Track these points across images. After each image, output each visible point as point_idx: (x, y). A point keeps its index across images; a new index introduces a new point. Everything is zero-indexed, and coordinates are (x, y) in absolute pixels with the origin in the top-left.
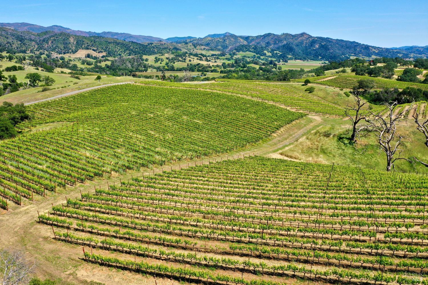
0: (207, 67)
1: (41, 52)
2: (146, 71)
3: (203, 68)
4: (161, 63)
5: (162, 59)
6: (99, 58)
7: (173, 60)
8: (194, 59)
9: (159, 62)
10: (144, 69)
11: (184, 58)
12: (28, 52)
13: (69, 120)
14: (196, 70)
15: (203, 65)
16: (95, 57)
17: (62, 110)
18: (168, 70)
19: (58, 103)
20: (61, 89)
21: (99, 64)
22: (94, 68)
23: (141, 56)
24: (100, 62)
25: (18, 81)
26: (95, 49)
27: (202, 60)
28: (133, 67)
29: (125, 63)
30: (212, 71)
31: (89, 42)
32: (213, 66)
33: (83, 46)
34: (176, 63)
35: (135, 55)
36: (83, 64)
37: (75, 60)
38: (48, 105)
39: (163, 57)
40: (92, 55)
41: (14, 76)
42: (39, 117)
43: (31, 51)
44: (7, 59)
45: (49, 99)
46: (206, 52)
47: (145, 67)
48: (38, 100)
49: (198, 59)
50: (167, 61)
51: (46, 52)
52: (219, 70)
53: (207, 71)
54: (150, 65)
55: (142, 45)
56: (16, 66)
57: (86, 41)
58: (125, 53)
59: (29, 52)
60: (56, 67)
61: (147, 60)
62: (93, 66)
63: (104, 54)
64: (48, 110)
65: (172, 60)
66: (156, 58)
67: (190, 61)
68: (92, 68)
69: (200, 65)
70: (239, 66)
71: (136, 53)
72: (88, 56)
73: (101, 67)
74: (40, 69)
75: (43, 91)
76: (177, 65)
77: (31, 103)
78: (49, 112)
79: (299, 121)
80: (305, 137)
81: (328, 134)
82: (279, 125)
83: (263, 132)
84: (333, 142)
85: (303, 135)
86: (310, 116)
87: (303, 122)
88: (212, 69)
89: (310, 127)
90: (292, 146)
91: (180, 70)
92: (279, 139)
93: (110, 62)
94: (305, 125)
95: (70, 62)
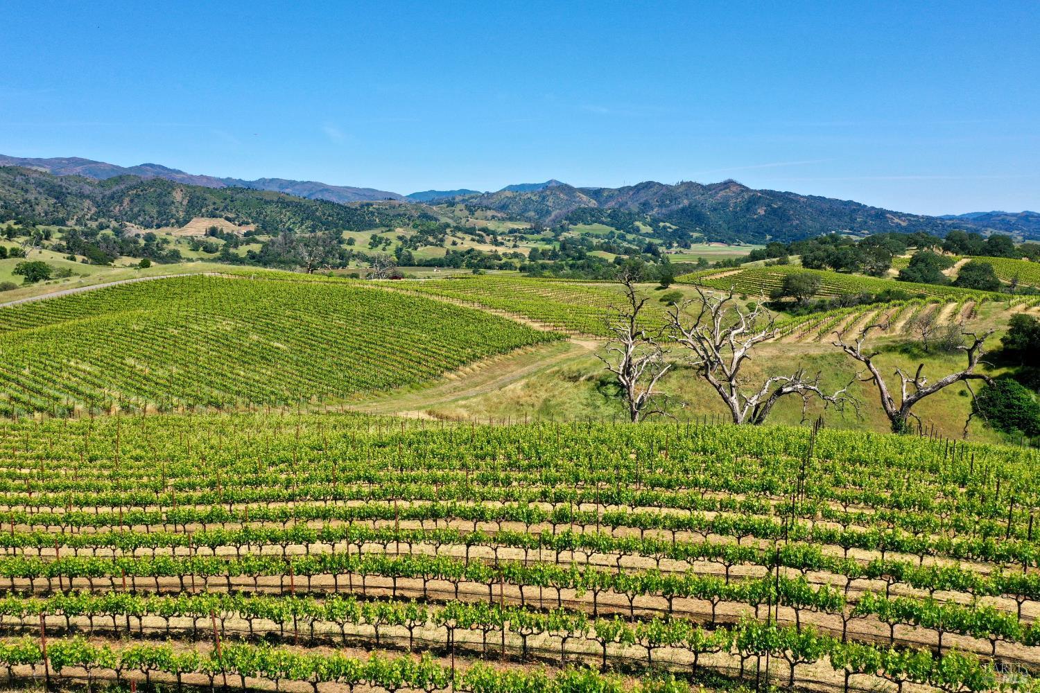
0: (489, 258)
1: (101, 224)
2: (344, 265)
3: (482, 260)
4: (384, 249)
5: (387, 239)
6: (237, 237)
7: (413, 243)
8: (463, 239)
9: (381, 246)
10: (338, 261)
11: (441, 236)
12: (68, 223)
14: (464, 264)
15: (480, 253)
16: (228, 234)
18: (398, 265)
21: (232, 250)
23: (339, 233)
24: (236, 246)
26: (232, 216)
27: (485, 243)
29: (294, 248)
30: (501, 268)
31: (218, 201)
32: (505, 255)
33: (203, 210)
34: (419, 249)
35: (326, 229)
37: (181, 241)
39: (391, 236)
40: (222, 231)
43: (79, 222)
46: (496, 223)
47: (342, 256)
49: (473, 240)
50: (400, 243)
51: (114, 224)
52: (518, 265)
53: (490, 268)
54: (355, 252)
55: (346, 208)
57: (211, 198)
58: (302, 224)
59: (73, 222)
60: (122, 254)
61: (351, 242)
62: (218, 254)
63: (252, 228)
65: (411, 241)
66: (374, 237)
67: (454, 243)
68: (214, 260)
69: (473, 253)
70: (568, 256)
71: (327, 225)
72: (213, 232)
73: (237, 255)
74: (79, 258)
76: (422, 253)
79: (533, 350)
80: (524, 382)
81: (580, 376)
82: (474, 355)
83: (424, 369)
84: (582, 391)
85: (523, 377)
86: (573, 341)
87: (542, 351)
88: (503, 262)
89: (553, 361)
90: (480, 398)
91: (427, 266)
92: (457, 384)
93: (260, 246)
94: (543, 358)
95: (165, 245)
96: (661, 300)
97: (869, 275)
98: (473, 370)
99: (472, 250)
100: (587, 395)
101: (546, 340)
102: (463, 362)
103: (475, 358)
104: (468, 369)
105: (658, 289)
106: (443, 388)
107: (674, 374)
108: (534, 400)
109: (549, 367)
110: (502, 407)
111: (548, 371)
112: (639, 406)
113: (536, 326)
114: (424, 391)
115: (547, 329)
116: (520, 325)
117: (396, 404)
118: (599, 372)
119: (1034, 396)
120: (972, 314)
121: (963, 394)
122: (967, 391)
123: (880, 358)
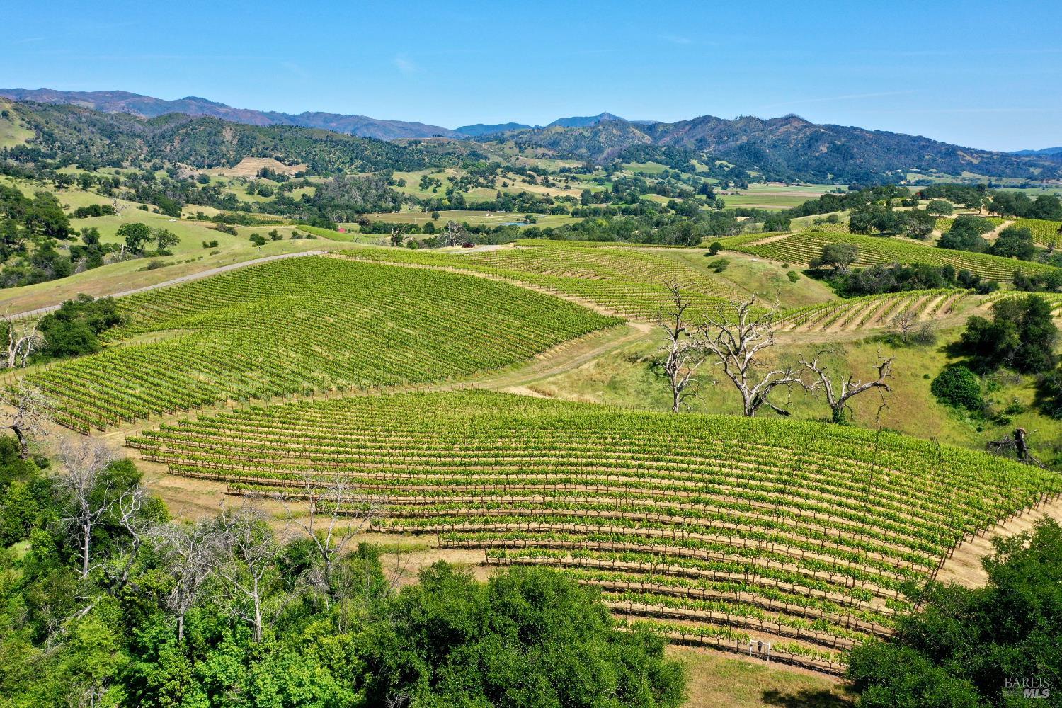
0: (541, 201)
1: (155, 165)
2: (397, 209)
3: (534, 204)
4: (435, 191)
5: (438, 181)
6: (288, 178)
7: (463, 184)
8: (514, 180)
9: (431, 188)
10: (391, 205)
11: (491, 177)
12: (125, 164)
13: (188, 326)
14: (516, 207)
15: (532, 197)
16: (279, 175)
17: (181, 307)
18: (449, 208)
19: (174, 294)
20: (184, 263)
21: (287, 194)
22: (275, 203)
23: (390, 174)
24: (290, 190)
25: (102, 241)
26: (281, 155)
27: (536, 184)
28: (365, 201)
29: (347, 192)
30: (553, 212)
31: (268, 141)
32: (557, 198)
33: (254, 150)
34: (470, 191)
35: (376, 170)
36: (251, 192)
37: (234, 182)
38: (156, 297)
39: (441, 177)
40: (273, 171)
41: (94, 230)
42: (139, 319)
43: (134, 163)
44: (78, 185)
45: (161, 286)
46: (547, 162)
47: (394, 200)
48: (140, 286)
49: (524, 181)
50: (451, 185)
51: (167, 165)
52: (571, 210)
53: (542, 212)
54: (407, 196)
55: (394, 146)
56: (97, 206)
57: (261, 137)
58: (351, 164)
59: (128, 163)
60: (188, 202)
61: (401, 184)
62: (273, 198)
63: (302, 168)
64: (156, 308)
65: (462, 182)
66: (424, 178)
67: (505, 185)
68: (270, 204)
69: (525, 197)
70: (621, 199)
71: (376, 166)
72: (265, 173)
73: (291, 200)
74: (151, 207)
75: (151, 267)
76: (474, 195)
77: (125, 293)
78: (158, 311)
79: (601, 334)
80: (595, 362)
81: (638, 358)
82: (557, 340)
83: (519, 351)
84: (638, 370)
85: (594, 358)
86: (632, 324)
87: (608, 335)
88: (555, 205)
89: (616, 344)
90: (563, 375)
91: (478, 209)
92: (545, 363)
93: (314, 189)
94: (609, 341)
95: (222, 189)
96: (709, 267)
97: (912, 238)
98: (556, 352)
99: (524, 194)
100: (643, 374)
101: (612, 323)
102: (549, 346)
103: (557, 342)
104: (552, 351)
105: (707, 255)
106: (536, 367)
107: (709, 358)
108: (603, 377)
109: (614, 348)
110: (580, 382)
111: (613, 353)
112: (680, 389)
113: (601, 310)
114: (522, 370)
115: (610, 313)
116: (589, 310)
117: (505, 381)
118: (652, 354)
119: (978, 380)
120: (950, 310)
121: (926, 377)
122: (930, 375)
123: (868, 347)
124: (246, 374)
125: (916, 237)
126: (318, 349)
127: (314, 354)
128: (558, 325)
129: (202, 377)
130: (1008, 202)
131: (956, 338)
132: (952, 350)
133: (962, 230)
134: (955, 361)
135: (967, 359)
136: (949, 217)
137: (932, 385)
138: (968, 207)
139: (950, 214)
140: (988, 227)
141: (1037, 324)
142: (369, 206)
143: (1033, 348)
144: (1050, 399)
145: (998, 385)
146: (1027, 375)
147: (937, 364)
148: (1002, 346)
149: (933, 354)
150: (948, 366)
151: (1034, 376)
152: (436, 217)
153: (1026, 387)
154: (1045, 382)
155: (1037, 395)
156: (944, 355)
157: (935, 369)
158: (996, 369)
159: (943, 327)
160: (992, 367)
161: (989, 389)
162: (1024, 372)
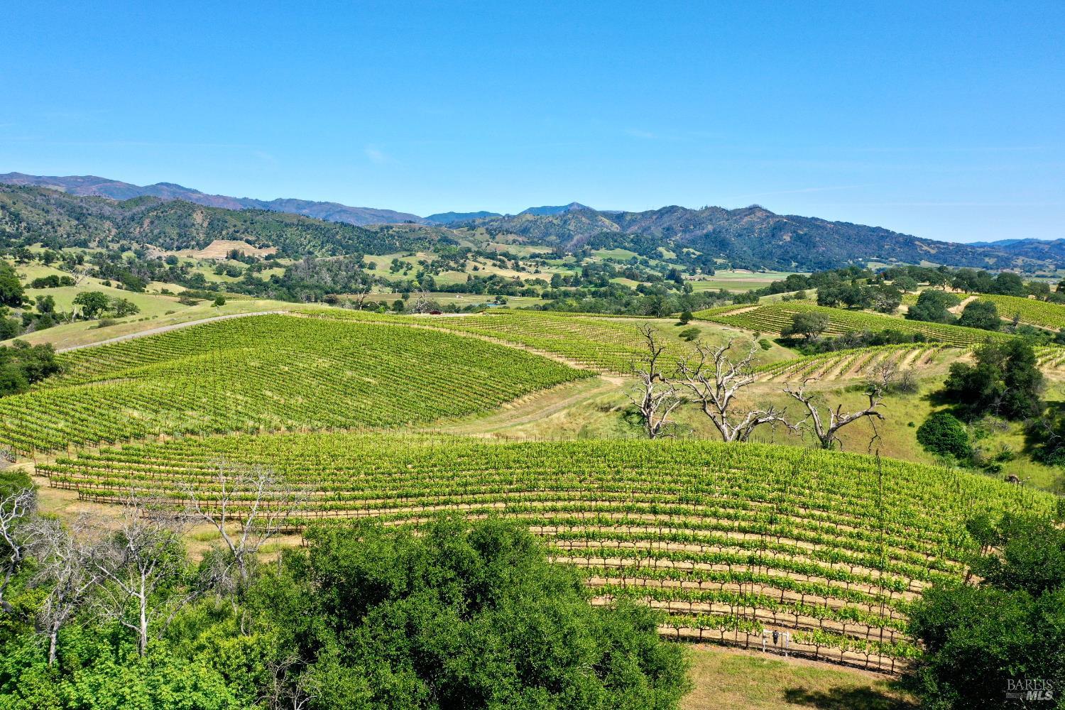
0: (512, 284)
1: (122, 246)
2: (367, 291)
3: (504, 286)
4: (405, 274)
5: (408, 264)
6: (259, 260)
7: (435, 267)
8: (485, 264)
9: (402, 271)
10: (361, 286)
11: (462, 261)
12: (92, 245)
14: (486, 290)
15: (502, 279)
16: (249, 257)
17: (127, 360)
18: (420, 290)
19: (125, 349)
20: (137, 322)
21: (255, 275)
22: (243, 283)
23: (361, 257)
24: (259, 270)
25: (57, 310)
26: (252, 238)
27: (506, 268)
28: (335, 282)
29: (317, 273)
30: (523, 294)
31: (239, 224)
32: (527, 281)
33: (224, 233)
34: (440, 274)
35: (347, 253)
36: (219, 273)
37: (203, 263)
38: (103, 351)
39: (412, 260)
40: (243, 254)
41: (50, 297)
42: (81, 372)
43: (101, 244)
44: (40, 260)
45: (107, 343)
46: (518, 248)
47: (364, 282)
48: (87, 342)
49: (494, 265)
50: (421, 268)
51: (135, 246)
52: (541, 292)
53: (513, 294)
54: (377, 277)
55: (366, 230)
56: (56, 277)
57: (232, 221)
58: (322, 248)
59: (96, 243)
60: (153, 279)
61: (372, 266)
62: (241, 278)
63: (273, 251)
64: (101, 361)
65: (432, 265)
66: (395, 262)
67: (476, 269)
68: (238, 284)
69: (495, 279)
70: (591, 283)
71: (347, 249)
72: (234, 255)
73: (260, 280)
74: (114, 283)
75: (100, 326)
76: (444, 278)
77: (69, 349)
78: (103, 364)
79: (571, 385)
80: (565, 412)
81: (610, 408)
82: (525, 390)
83: (487, 400)
84: (612, 420)
85: (564, 408)
86: (603, 378)
87: (579, 386)
88: (525, 288)
89: (588, 394)
90: (532, 424)
91: (449, 291)
92: (513, 412)
93: (284, 270)
94: (580, 392)
95: (189, 269)
96: (680, 336)
97: (880, 312)
98: (525, 401)
99: (494, 276)
100: (616, 423)
101: (581, 376)
102: (517, 395)
103: (525, 392)
104: (520, 401)
105: (678, 324)
106: (503, 416)
107: (685, 407)
108: (574, 426)
109: (586, 399)
110: (550, 431)
111: (585, 403)
112: (656, 431)
113: (571, 364)
114: (488, 418)
115: (582, 367)
116: (559, 364)
117: (469, 428)
118: (626, 404)
119: (964, 428)
120: (930, 360)
121: (910, 425)
122: (915, 423)
123: (849, 395)
124: (186, 413)
125: (883, 311)
126: (269, 394)
127: (264, 398)
128: (527, 376)
129: (136, 414)
130: (971, 278)
131: (939, 386)
132: (936, 398)
133: (928, 303)
134: (939, 409)
135: (951, 407)
136: (914, 293)
137: (918, 433)
138: (933, 284)
139: (916, 291)
140: (954, 301)
141: (1022, 369)
142: (338, 288)
143: (1020, 394)
144: (1040, 445)
145: (986, 432)
146: (1015, 422)
147: (921, 413)
148: (988, 391)
149: (917, 402)
150: (933, 414)
151: (1022, 423)
152: (406, 298)
153: (1014, 434)
154: (1034, 428)
155: (1027, 441)
156: (927, 403)
157: (919, 418)
158: (982, 417)
159: (925, 376)
160: (978, 413)
161: (977, 436)
162: (1011, 419)
